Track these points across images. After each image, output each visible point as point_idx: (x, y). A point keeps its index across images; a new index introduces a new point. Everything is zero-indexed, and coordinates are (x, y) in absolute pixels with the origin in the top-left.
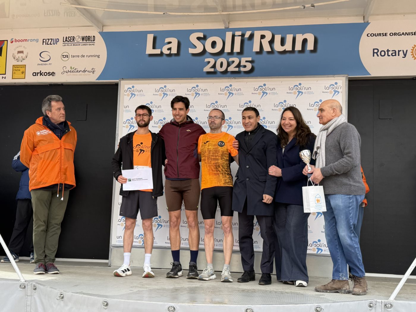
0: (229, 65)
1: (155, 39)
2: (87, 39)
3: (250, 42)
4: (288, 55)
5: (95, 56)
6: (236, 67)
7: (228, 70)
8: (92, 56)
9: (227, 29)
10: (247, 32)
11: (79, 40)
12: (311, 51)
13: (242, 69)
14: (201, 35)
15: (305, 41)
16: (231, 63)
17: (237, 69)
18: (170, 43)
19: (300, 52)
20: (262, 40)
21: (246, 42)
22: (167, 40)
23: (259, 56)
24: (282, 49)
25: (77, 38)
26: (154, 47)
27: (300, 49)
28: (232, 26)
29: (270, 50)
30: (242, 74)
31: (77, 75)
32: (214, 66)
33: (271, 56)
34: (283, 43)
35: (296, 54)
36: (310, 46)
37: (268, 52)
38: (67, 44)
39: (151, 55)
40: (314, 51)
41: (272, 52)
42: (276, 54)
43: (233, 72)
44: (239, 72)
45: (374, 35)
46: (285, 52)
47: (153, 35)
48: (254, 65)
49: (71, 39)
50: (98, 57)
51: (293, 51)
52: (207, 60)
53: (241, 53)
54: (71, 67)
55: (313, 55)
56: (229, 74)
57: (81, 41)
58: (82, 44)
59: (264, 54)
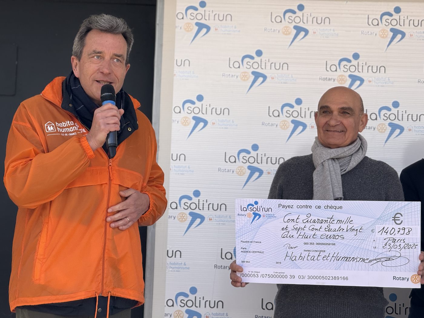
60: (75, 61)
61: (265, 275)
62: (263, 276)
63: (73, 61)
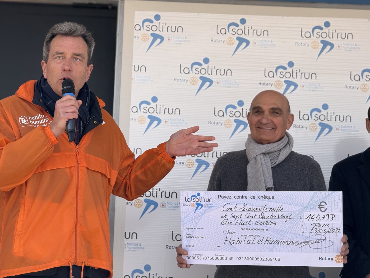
60: (44, 66)
61: (207, 258)
62: (205, 258)
63: (43, 66)
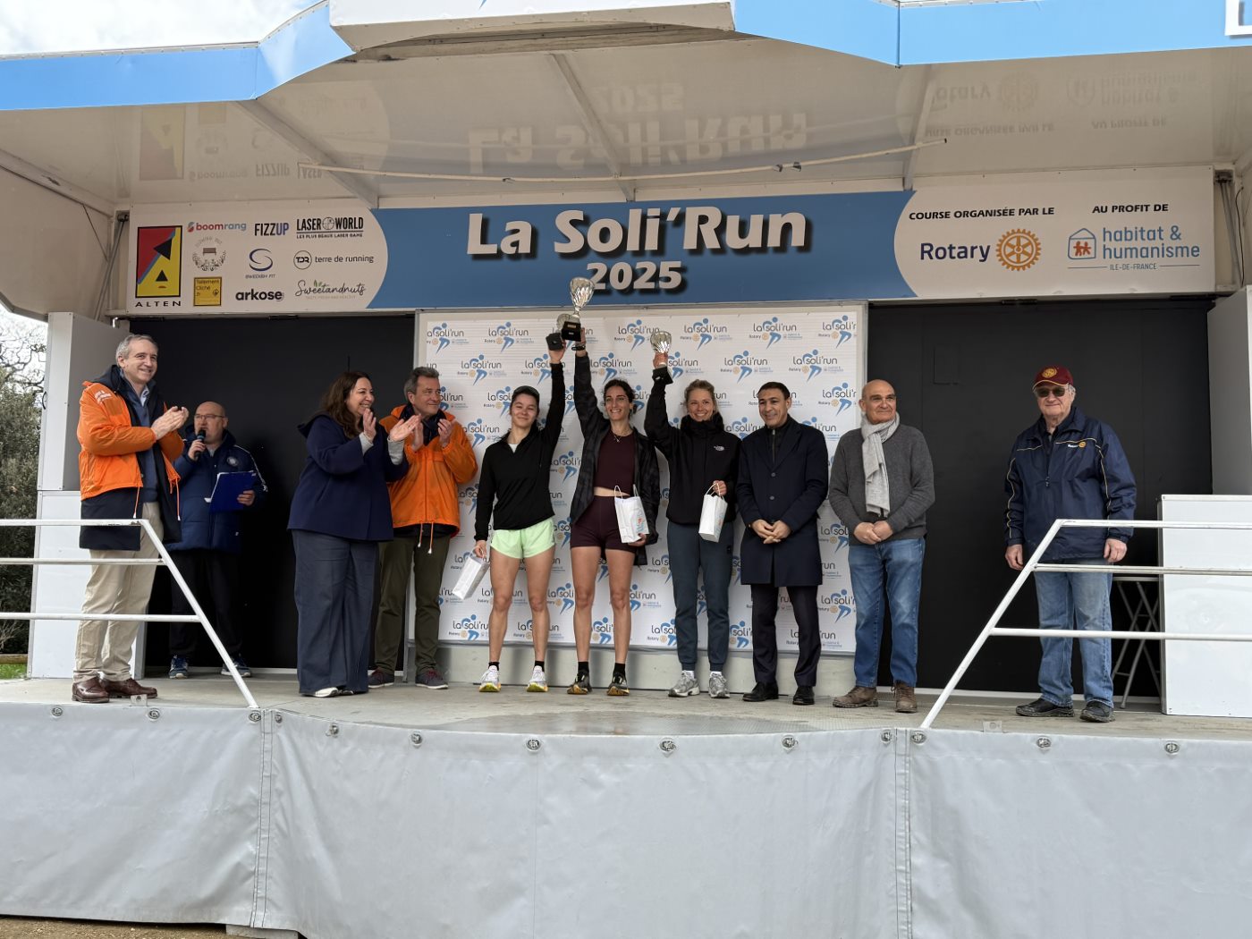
0: (635, 276)
1: (485, 223)
2: (346, 224)
3: (677, 230)
4: (753, 256)
5: (363, 259)
6: (650, 280)
7: (635, 287)
8: (358, 259)
9: (632, 204)
10: (672, 209)
11: (331, 226)
12: (800, 249)
13: (663, 285)
14: (579, 215)
15: (787, 228)
16: (639, 272)
17: (652, 285)
18: (515, 231)
19: (776, 249)
20: (701, 226)
21: (670, 231)
22: (510, 226)
23: (696, 259)
24: (740, 244)
25: (326, 221)
26: (484, 241)
27: (777, 244)
28: (641, 197)
29: (719, 247)
30: (663, 295)
31: (327, 297)
32: (606, 279)
33: (720, 258)
34: (743, 232)
35: (770, 254)
36: (798, 238)
37: (714, 251)
38: (305, 235)
39: (477, 257)
40: (806, 247)
41: (722, 250)
42: (730, 253)
43: (644, 291)
44: (656, 291)
45: (924, 216)
46: (747, 251)
47: (481, 215)
48: (686, 276)
49: (314, 224)
50: (371, 260)
51: (763, 248)
52: (591, 266)
53: (660, 252)
54: (315, 282)
55: (804, 256)
56: (636, 295)
57: (335, 229)
58: (337, 234)
59: (707, 254)
